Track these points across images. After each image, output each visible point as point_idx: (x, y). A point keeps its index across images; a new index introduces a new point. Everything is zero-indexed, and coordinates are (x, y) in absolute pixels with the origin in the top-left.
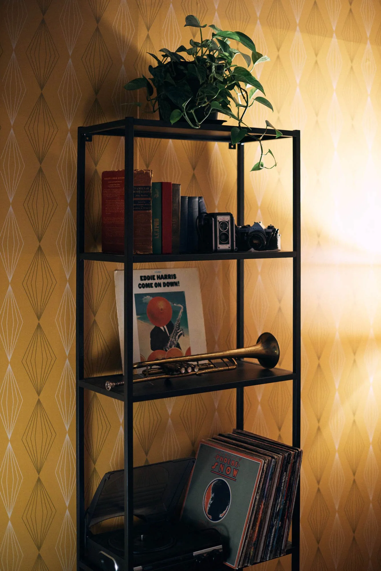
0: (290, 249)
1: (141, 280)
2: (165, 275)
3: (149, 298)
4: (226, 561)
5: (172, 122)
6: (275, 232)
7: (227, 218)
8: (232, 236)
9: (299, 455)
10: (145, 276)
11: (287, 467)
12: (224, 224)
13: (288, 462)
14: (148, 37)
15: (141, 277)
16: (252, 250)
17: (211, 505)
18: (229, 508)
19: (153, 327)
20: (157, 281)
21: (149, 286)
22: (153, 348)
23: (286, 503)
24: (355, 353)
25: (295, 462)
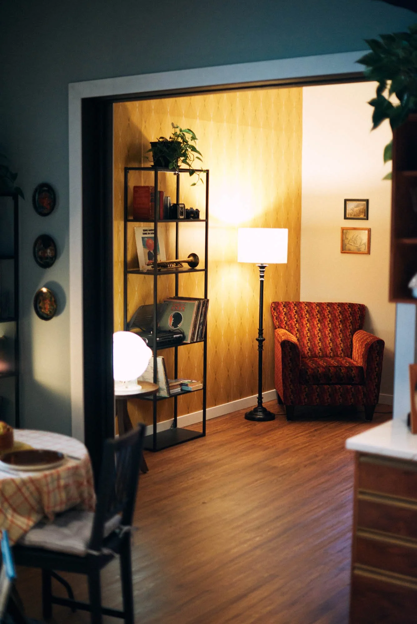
0: (204, 219)
1: (143, 231)
2: (151, 230)
3: (146, 239)
4: (183, 341)
5: (170, 168)
6: (199, 211)
7: (183, 206)
8: (184, 213)
9: (208, 301)
10: (144, 230)
11: (204, 305)
12: (182, 208)
13: (205, 303)
14: (145, 126)
15: (143, 230)
16: (191, 218)
17: (173, 323)
18: (182, 322)
19: (148, 251)
20: (149, 232)
21: (146, 234)
22: (149, 259)
23: (204, 320)
24: (217, 267)
25: (207, 304)
